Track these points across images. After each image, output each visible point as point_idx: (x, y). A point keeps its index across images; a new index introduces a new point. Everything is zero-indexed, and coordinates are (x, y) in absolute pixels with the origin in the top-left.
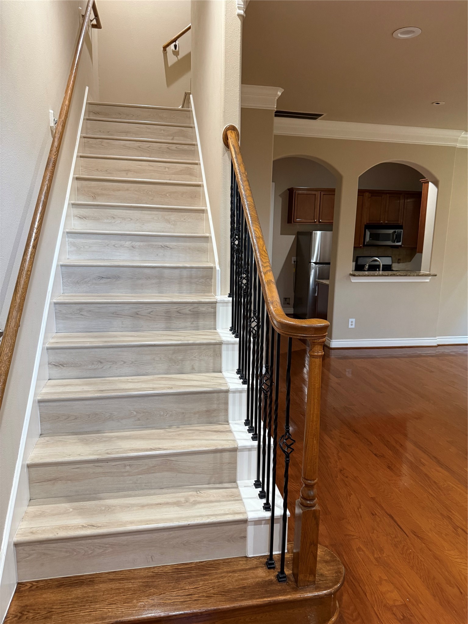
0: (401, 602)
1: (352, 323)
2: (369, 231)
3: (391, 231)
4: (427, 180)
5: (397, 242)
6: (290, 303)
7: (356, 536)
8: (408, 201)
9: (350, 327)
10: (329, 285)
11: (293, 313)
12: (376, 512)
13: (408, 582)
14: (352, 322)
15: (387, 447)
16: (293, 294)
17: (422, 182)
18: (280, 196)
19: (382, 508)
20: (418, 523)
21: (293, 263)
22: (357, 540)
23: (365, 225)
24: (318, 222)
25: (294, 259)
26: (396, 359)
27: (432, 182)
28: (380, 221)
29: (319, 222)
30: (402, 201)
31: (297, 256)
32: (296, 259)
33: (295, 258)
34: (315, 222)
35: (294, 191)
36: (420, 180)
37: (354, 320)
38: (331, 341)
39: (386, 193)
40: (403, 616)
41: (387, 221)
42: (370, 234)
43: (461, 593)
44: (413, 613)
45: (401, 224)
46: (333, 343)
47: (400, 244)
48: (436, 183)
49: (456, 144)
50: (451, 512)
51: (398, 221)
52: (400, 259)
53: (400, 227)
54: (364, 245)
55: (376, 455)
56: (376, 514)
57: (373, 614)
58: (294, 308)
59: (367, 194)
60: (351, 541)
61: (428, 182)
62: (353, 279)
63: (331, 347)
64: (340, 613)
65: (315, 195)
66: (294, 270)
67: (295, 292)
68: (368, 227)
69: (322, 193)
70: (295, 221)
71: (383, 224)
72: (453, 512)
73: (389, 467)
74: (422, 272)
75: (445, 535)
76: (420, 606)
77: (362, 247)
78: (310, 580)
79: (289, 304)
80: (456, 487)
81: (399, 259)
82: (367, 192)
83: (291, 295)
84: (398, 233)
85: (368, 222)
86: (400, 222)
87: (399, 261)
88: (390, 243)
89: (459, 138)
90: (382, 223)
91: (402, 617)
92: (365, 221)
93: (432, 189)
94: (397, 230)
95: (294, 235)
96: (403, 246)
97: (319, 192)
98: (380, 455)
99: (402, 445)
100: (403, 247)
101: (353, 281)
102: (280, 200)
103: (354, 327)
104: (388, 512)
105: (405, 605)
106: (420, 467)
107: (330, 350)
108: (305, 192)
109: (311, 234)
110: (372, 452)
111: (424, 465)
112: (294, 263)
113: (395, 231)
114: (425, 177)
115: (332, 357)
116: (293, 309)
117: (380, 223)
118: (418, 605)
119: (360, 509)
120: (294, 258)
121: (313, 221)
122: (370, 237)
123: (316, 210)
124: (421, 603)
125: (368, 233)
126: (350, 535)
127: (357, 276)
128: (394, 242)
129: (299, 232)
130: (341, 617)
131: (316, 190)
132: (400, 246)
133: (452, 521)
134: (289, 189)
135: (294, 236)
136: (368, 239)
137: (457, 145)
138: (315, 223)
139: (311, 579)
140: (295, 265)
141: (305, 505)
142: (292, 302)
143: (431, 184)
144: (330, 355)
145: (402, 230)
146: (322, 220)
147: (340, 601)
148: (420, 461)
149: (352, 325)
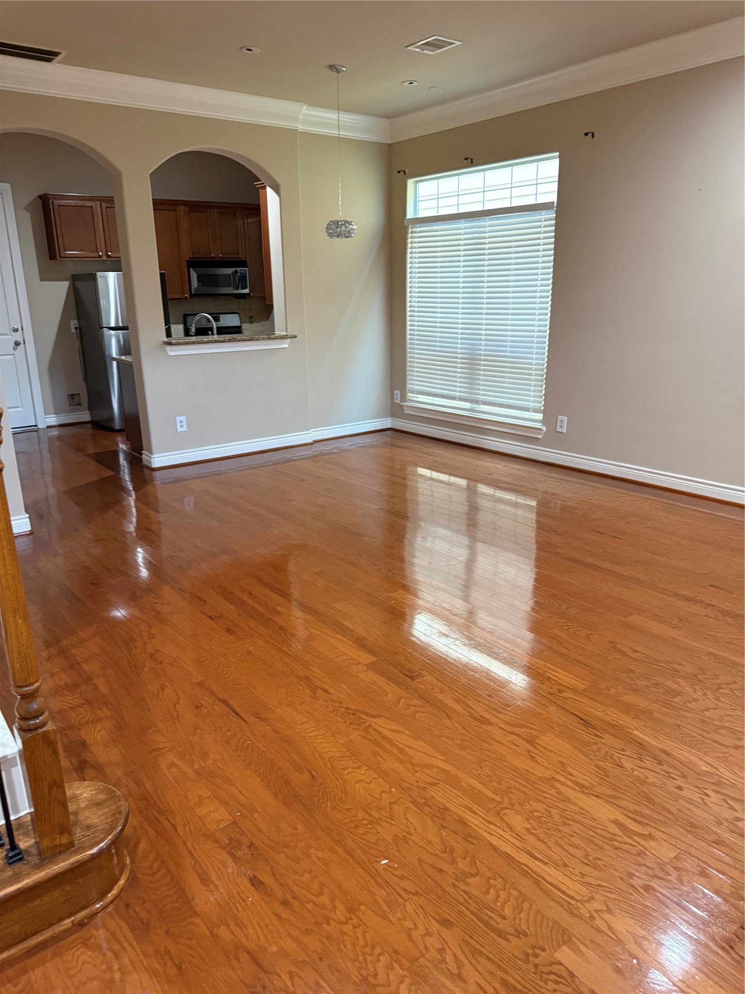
0: (229, 820)
1: (182, 424)
2: (196, 272)
3: (229, 271)
4: (263, 183)
5: (243, 288)
6: (82, 402)
7: (167, 747)
8: (250, 220)
9: (179, 429)
10: (133, 364)
11: (89, 419)
12: (202, 702)
13: (241, 789)
14: (181, 422)
15: (229, 601)
16: (84, 387)
17: (257, 186)
18: (26, 208)
19: (212, 693)
20: (264, 699)
21: (74, 331)
22: (168, 753)
23: (187, 261)
24: (105, 257)
25: (75, 325)
26: (254, 470)
27: (270, 187)
28: (210, 253)
29: (108, 256)
30: (240, 222)
31: (78, 319)
32: (79, 324)
33: (76, 322)
34: (100, 257)
35: (51, 201)
36: (255, 184)
37: (183, 418)
38: (152, 456)
39: (214, 207)
40: (230, 839)
41: (222, 254)
42: (199, 276)
43: (313, 777)
44: (244, 830)
45: (244, 259)
46: (155, 460)
47: (247, 291)
48: (276, 189)
49: (297, 125)
50: (309, 669)
51: (238, 253)
52: (252, 317)
53: (243, 264)
54: (191, 295)
55: (210, 617)
56: (202, 706)
57: (185, 853)
58: (90, 409)
59: (182, 208)
60: (159, 757)
61: (265, 188)
62: (170, 351)
63: (153, 466)
64: (131, 872)
65: (92, 207)
66: (78, 343)
67: (86, 382)
68: (193, 263)
69: (102, 204)
70: (62, 256)
71: (216, 259)
72: (312, 668)
73: (229, 631)
74: (278, 333)
75: (299, 704)
76: (256, 815)
77: (189, 299)
78: (62, 842)
79: (79, 404)
80: (319, 633)
81: (250, 317)
82: (182, 205)
83: (81, 389)
84: (241, 273)
85: (191, 256)
86: (242, 256)
87: (251, 320)
88: (231, 290)
89: (300, 117)
90: (214, 258)
91: (227, 842)
92: (187, 254)
93: (272, 200)
94: (238, 269)
95: (67, 281)
96: (252, 294)
97: (98, 203)
98: (216, 617)
99: (250, 593)
100: (253, 297)
101: (170, 353)
102: (27, 217)
103: (186, 430)
104: (221, 697)
105: (235, 823)
106: (274, 618)
107: (154, 473)
108: (72, 202)
109: (94, 278)
110: (205, 614)
111: (279, 613)
112: (77, 330)
113: (236, 270)
114: (261, 179)
115: (157, 482)
116: (88, 412)
117: (211, 258)
118: (252, 815)
119: (177, 706)
120: (74, 323)
121: (95, 255)
122: (199, 281)
123: (97, 234)
124: (257, 811)
125: (194, 275)
126: (158, 749)
127: (175, 345)
128: (238, 289)
129: (76, 275)
130: (133, 879)
131: (92, 199)
132: (248, 294)
133: (309, 681)
134: (40, 197)
135: (67, 283)
136: (195, 284)
137: (298, 127)
138: (101, 259)
139: (64, 840)
140: (78, 334)
141: (26, 729)
142: (85, 400)
143: (269, 190)
144: (155, 479)
145: (247, 269)
146: (111, 252)
147: (133, 854)
148: (275, 609)
149: (182, 426)
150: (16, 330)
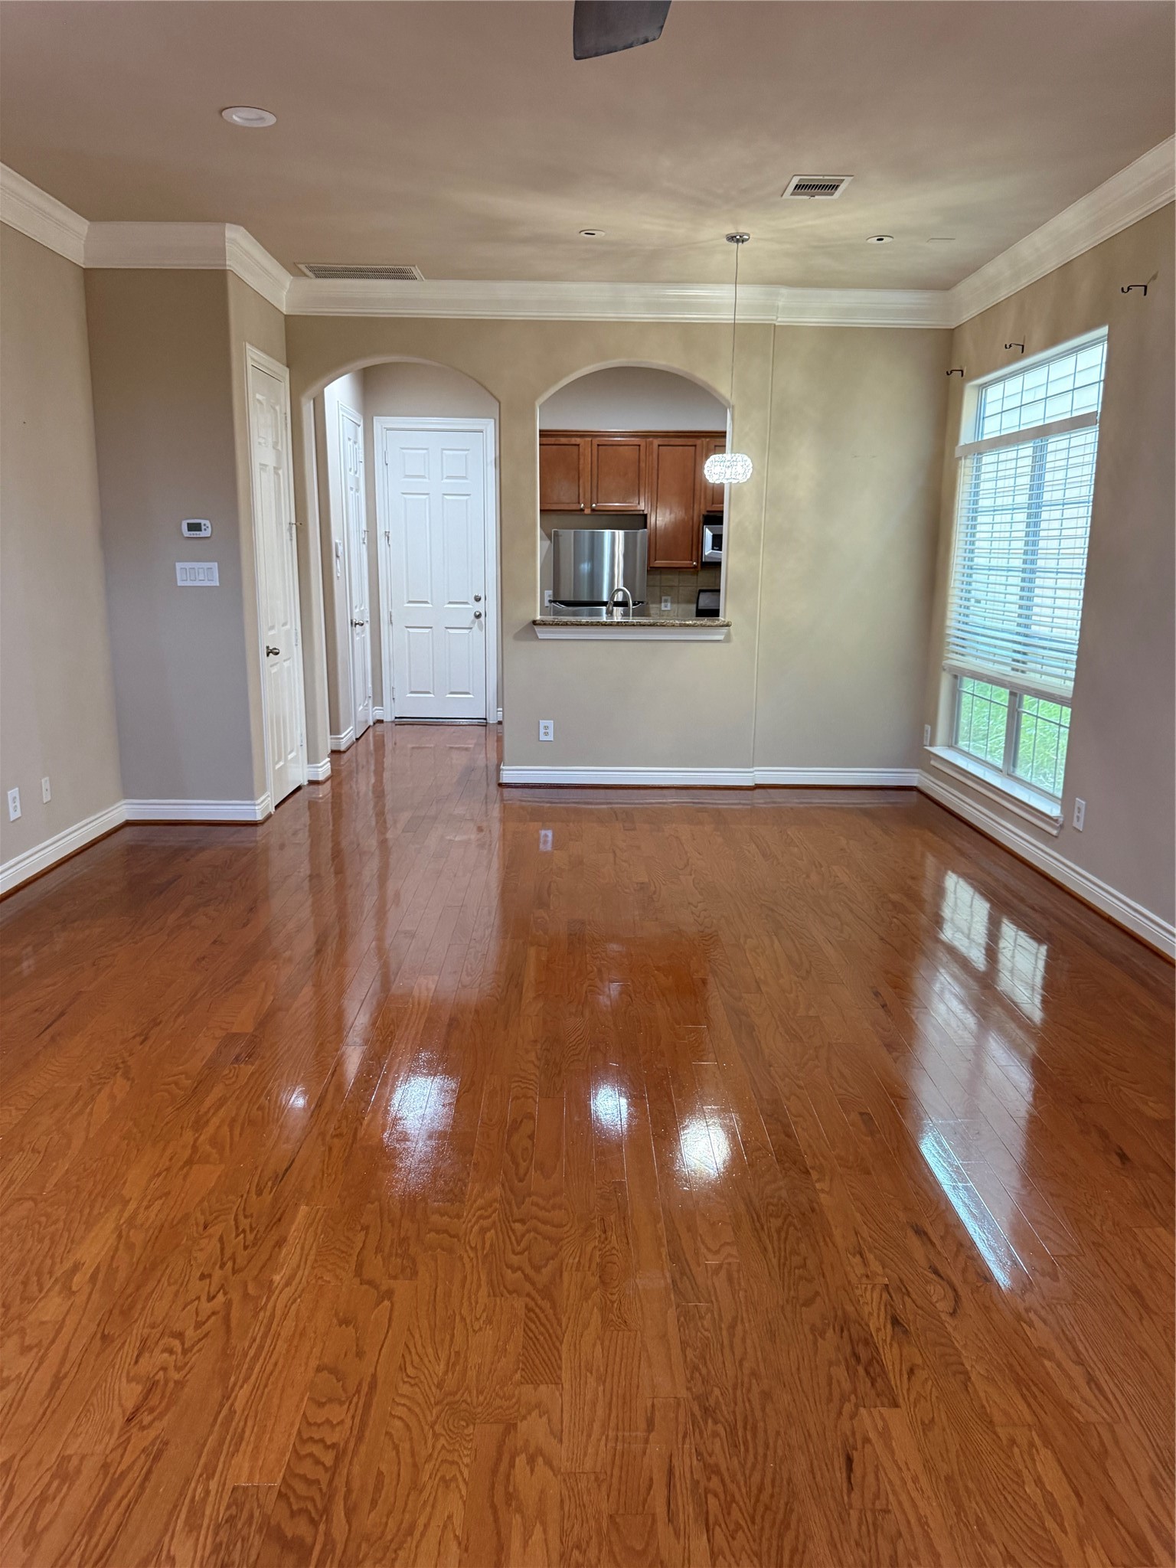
1: (547, 730)
9: (542, 737)
14: (546, 727)
25: (549, 596)
37: (550, 723)
38: (502, 768)
46: (505, 772)
49: (773, 317)
62: (541, 633)
63: (501, 780)
89: (780, 305)
103: (552, 739)
107: (501, 789)
127: (551, 625)
137: (775, 320)
149: (546, 734)
150: (478, 599)
